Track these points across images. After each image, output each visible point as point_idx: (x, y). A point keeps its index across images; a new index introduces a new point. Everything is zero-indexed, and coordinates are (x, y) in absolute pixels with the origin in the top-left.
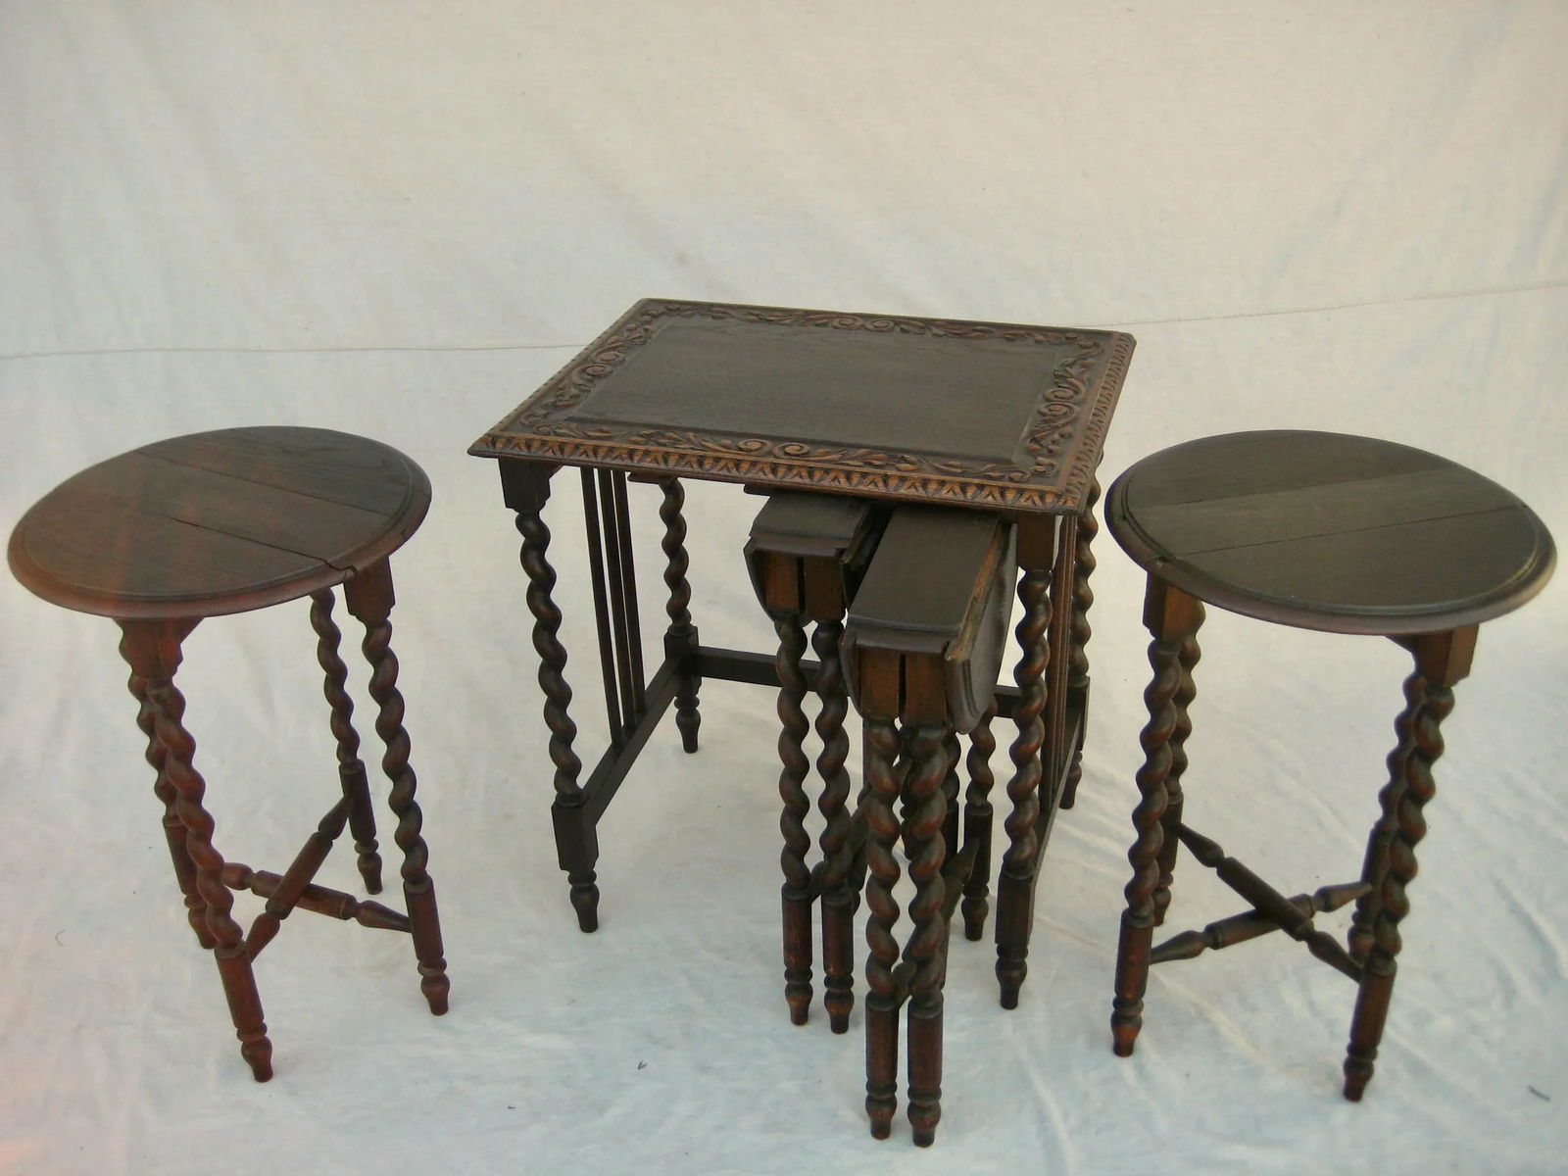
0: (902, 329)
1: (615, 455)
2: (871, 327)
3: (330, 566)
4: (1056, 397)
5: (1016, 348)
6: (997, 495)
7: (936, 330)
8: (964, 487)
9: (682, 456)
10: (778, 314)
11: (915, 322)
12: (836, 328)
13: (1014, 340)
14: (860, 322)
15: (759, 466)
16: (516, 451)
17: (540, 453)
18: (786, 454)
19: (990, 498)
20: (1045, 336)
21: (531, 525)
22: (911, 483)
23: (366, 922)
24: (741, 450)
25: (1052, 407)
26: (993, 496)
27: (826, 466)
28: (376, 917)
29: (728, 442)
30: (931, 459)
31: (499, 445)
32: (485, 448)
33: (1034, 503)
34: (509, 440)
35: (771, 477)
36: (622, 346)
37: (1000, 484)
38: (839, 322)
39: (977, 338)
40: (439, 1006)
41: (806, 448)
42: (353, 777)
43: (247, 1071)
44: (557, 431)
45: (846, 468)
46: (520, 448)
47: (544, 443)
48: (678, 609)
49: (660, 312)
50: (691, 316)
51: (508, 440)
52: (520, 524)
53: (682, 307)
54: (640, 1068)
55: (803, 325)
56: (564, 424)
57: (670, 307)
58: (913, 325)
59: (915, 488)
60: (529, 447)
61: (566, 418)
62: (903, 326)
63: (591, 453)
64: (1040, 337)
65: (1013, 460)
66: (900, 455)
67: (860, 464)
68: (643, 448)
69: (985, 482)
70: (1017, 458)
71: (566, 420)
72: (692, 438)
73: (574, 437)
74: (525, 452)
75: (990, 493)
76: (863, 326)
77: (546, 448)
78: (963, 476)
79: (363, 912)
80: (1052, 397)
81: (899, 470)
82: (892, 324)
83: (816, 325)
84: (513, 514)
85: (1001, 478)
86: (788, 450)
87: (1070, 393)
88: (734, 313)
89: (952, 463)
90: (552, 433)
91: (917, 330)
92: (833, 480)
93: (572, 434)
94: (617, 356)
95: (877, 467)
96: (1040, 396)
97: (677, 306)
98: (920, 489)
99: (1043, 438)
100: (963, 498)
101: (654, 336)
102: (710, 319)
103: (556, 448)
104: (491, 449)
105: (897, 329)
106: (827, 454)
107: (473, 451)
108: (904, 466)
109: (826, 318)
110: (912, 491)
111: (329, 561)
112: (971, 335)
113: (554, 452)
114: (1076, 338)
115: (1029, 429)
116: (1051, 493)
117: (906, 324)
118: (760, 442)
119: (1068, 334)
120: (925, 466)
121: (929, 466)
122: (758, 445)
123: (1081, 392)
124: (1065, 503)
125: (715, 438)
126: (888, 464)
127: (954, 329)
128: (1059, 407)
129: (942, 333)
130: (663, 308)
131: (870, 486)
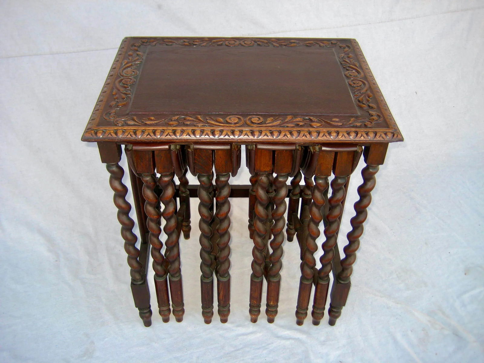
0: (258, 45)
2: (243, 44)
4: (351, 76)
5: (314, 50)
7: (275, 44)
8: (349, 134)
10: (197, 40)
11: (262, 40)
12: (228, 46)
13: (311, 46)
14: (238, 42)
15: (244, 133)
16: (109, 137)
18: (253, 123)
19: (362, 137)
22: (323, 134)
25: (354, 82)
26: (364, 136)
27: (277, 129)
29: (220, 119)
31: (99, 135)
32: (90, 136)
33: (383, 138)
35: (251, 137)
36: (132, 65)
38: (228, 42)
41: (262, 119)
44: (127, 122)
45: (290, 129)
46: (111, 135)
47: (124, 131)
49: (140, 44)
50: (155, 45)
51: (103, 131)
52: (109, 169)
56: (129, 117)
57: (144, 40)
58: (261, 42)
59: (326, 136)
60: (116, 134)
61: (127, 113)
62: (259, 43)
63: (152, 134)
64: (322, 44)
65: (359, 114)
66: (308, 118)
67: (293, 125)
68: (179, 128)
69: (357, 130)
73: (139, 125)
74: (114, 136)
76: (240, 44)
77: (127, 134)
78: (346, 127)
80: (348, 75)
81: (312, 126)
82: (253, 42)
83: (218, 45)
84: (105, 165)
85: (361, 127)
86: (254, 120)
88: (175, 42)
89: (334, 119)
90: (124, 124)
92: (284, 136)
93: (136, 123)
94: (133, 71)
95: (302, 126)
96: (344, 76)
97: (146, 40)
98: (328, 136)
99: (362, 100)
101: (144, 58)
103: (132, 133)
105: (256, 44)
106: (273, 121)
107: (84, 139)
108: (313, 124)
109: (222, 41)
112: (290, 45)
113: (131, 135)
114: (336, 44)
115: (353, 95)
116: (389, 132)
117: (259, 41)
118: (237, 117)
119: (333, 42)
120: (323, 123)
121: (324, 122)
122: (237, 120)
123: (360, 72)
124: (397, 136)
125: (212, 117)
126: (305, 124)
127: (282, 43)
128: (357, 82)
129: (278, 45)
130: (140, 42)
131: (303, 137)
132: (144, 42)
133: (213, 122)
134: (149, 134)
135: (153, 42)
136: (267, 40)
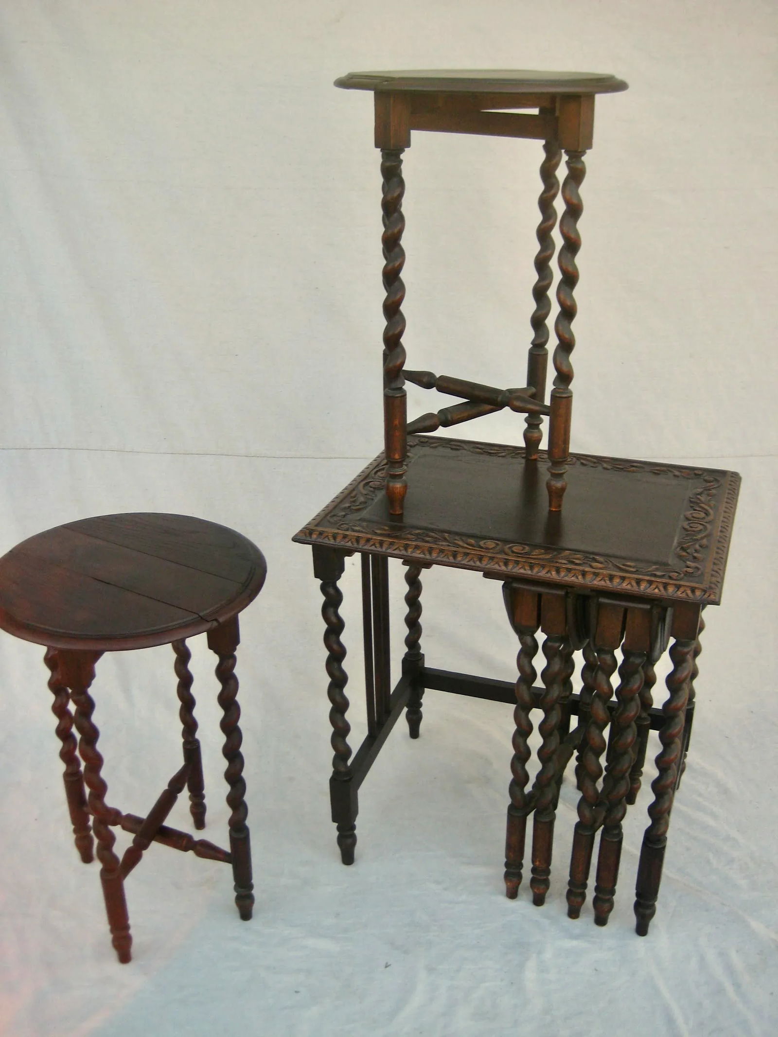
0: (582, 464)
1: (396, 547)
3: (202, 618)
4: (693, 517)
5: (662, 479)
6: (662, 588)
7: (605, 465)
8: (638, 582)
9: (442, 551)
11: (590, 459)
13: (658, 474)
15: (495, 560)
16: (326, 541)
17: (343, 543)
18: (513, 552)
19: (656, 590)
20: (680, 472)
21: (331, 591)
22: (601, 577)
23: (200, 854)
24: (482, 548)
25: (691, 525)
26: (659, 589)
27: (542, 563)
28: (206, 850)
29: (472, 541)
30: (612, 559)
31: (314, 536)
32: (304, 538)
33: (687, 595)
34: (321, 534)
35: (503, 568)
37: (664, 580)
39: (634, 472)
40: (246, 914)
41: (527, 549)
42: (192, 750)
43: (113, 954)
44: (353, 527)
45: (557, 565)
46: (329, 539)
47: (345, 537)
48: (412, 642)
49: (416, 444)
50: (436, 447)
52: (323, 589)
53: (431, 441)
54: (386, 967)
55: (513, 457)
56: (358, 523)
57: (422, 440)
58: (588, 460)
59: (605, 581)
60: (335, 538)
61: (359, 518)
62: (582, 461)
63: (378, 545)
64: (677, 473)
65: (670, 562)
66: (592, 556)
67: (565, 562)
68: (414, 543)
69: (653, 579)
70: (672, 561)
71: (360, 520)
72: (447, 537)
73: (367, 533)
74: (332, 542)
75: (657, 587)
77: (347, 540)
78: (638, 574)
79: (199, 847)
80: (690, 517)
81: (591, 567)
82: (574, 459)
84: (319, 582)
85: (662, 576)
86: (514, 549)
87: (702, 515)
88: (465, 447)
89: (628, 563)
90: (350, 530)
91: (592, 465)
92: (547, 573)
93: (364, 531)
95: (577, 564)
96: (682, 516)
97: (426, 440)
98: (608, 582)
99: (688, 547)
100: (637, 590)
101: (413, 461)
102: (449, 450)
103: (354, 540)
104: (308, 539)
105: (578, 463)
106: (541, 554)
107: (295, 539)
108: (595, 564)
110: (603, 583)
111: (201, 614)
112: (629, 469)
113: (352, 543)
114: (702, 474)
115: (678, 540)
116: (698, 588)
117: (584, 459)
118: (495, 543)
119: (696, 472)
120: (610, 565)
121: (612, 565)
122: (493, 545)
123: (710, 514)
124: (709, 596)
125: (463, 538)
126: (584, 563)
127: (617, 465)
128: (696, 525)
129: (609, 467)
130: (417, 441)
131: (573, 578)
132: (422, 442)
133: (461, 543)
134: (374, 545)
135: (433, 443)
136: (596, 459)
